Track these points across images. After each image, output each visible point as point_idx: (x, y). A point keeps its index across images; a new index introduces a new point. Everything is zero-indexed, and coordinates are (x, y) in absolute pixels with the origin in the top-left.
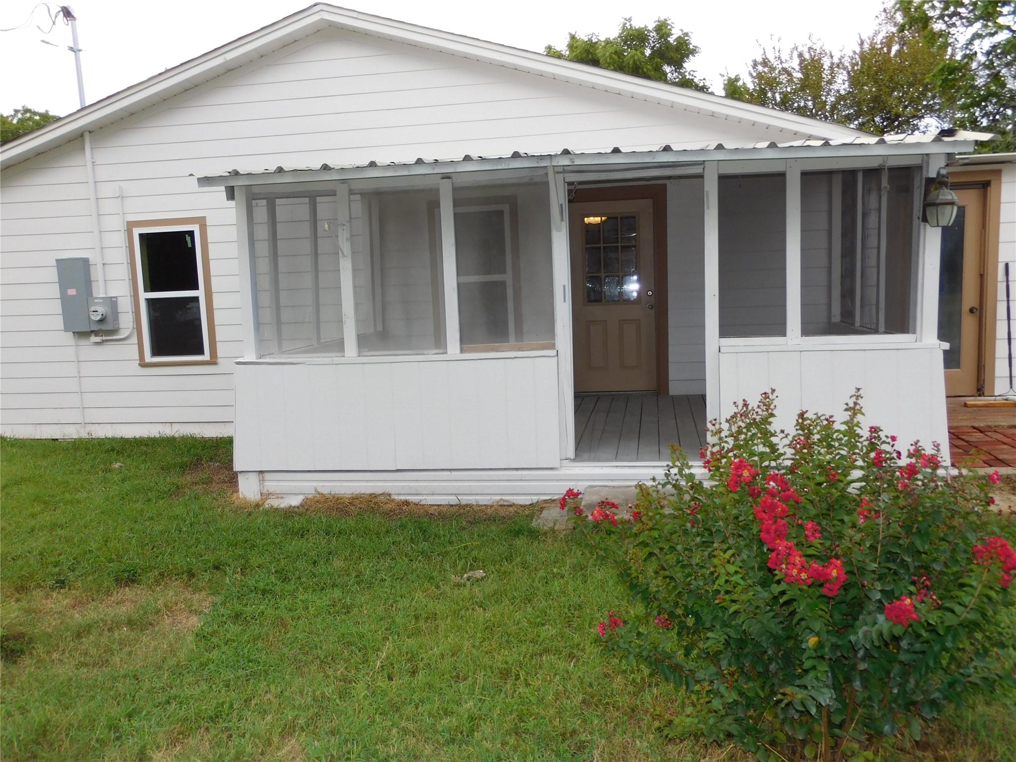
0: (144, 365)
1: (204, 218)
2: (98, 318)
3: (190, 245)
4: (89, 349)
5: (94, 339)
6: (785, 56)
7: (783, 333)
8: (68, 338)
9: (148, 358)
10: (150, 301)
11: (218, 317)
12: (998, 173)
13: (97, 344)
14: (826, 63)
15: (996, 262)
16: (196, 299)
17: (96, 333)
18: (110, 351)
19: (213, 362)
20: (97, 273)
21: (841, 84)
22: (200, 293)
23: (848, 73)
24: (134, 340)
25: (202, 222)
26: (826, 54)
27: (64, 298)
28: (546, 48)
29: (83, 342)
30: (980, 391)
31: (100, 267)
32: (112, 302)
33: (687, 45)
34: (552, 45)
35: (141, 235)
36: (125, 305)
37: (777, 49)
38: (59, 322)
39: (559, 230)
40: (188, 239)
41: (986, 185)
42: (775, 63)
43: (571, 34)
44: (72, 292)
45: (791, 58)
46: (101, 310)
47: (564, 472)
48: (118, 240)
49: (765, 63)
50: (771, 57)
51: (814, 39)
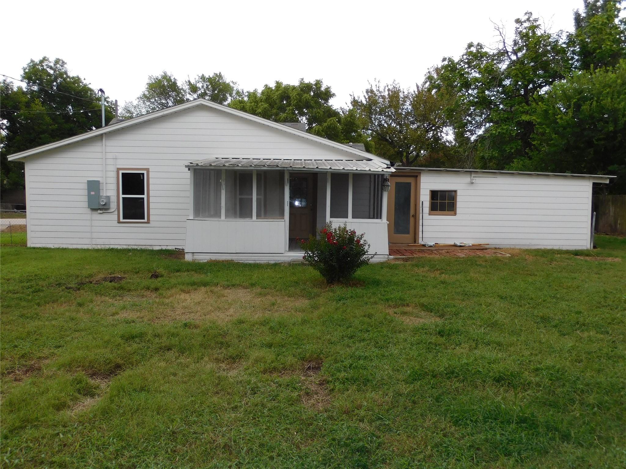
0: (119, 222)
1: (149, 169)
2: (104, 204)
3: (142, 178)
4: (97, 216)
5: (99, 211)
6: (381, 89)
7: (347, 218)
8: (88, 211)
9: (121, 220)
10: (123, 198)
11: (151, 206)
12: (420, 173)
13: (100, 213)
14: (401, 95)
15: (420, 201)
16: (143, 198)
17: (100, 209)
18: (105, 216)
19: (148, 222)
20: (103, 187)
21: (408, 106)
22: (145, 196)
23: (411, 102)
24: (116, 213)
25: (148, 170)
26: (401, 91)
27: (89, 196)
28: (265, 86)
29: (95, 212)
30: (415, 242)
31: (104, 184)
32: (108, 198)
33: (330, 92)
34: (268, 84)
35: (122, 173)
36: (114, 199)
37: (378, 86)
38: (86, 204)
39: (287, 186)
40: (142, 176)
41: (417, 176)
42: (377, 93)
43: (276, 81)
44: (93, 193)
45: (384, 91)
46: (105, 201)
47: (286, 254)
48: (114, 174)
49: (372, 91)
50: (374, 89)
51: (396, 83)
